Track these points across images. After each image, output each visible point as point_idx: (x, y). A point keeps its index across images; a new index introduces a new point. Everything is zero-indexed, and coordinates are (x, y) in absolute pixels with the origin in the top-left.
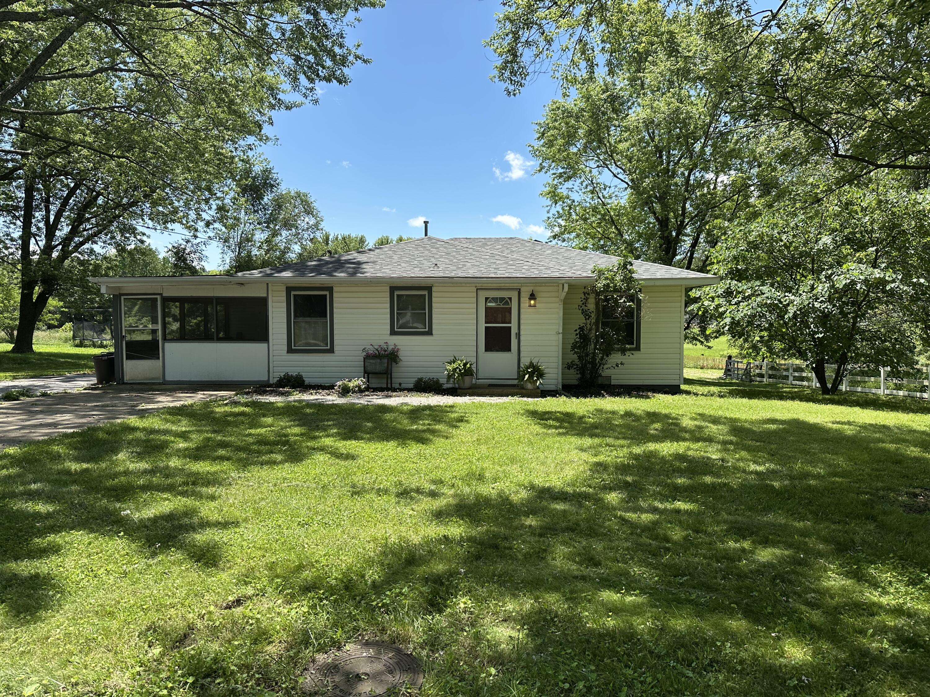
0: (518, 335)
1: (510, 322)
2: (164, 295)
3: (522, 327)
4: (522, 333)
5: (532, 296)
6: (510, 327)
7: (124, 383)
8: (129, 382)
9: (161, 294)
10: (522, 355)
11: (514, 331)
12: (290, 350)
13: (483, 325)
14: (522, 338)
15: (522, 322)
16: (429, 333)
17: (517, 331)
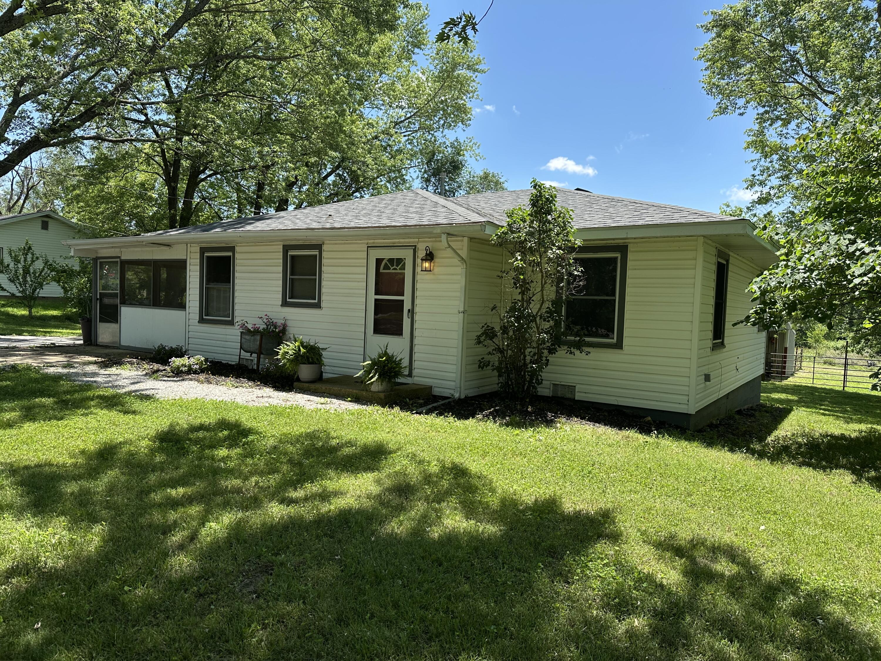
0: (412, 312)
1: (402, 294)
2: (123, 258)
3: (417, 301)
4: (417, 309)
5: (430, 257)
6: (402, 301)
7: (97, 345)
8: (101, 344)
9: (119, 257)
10: (416, 341)
11: (407, 306)
12: (202, 320)
13: (372, 297)
14: (417, 317)
15: (418, 293)
16: (318, 306)
17: (410, 308)
